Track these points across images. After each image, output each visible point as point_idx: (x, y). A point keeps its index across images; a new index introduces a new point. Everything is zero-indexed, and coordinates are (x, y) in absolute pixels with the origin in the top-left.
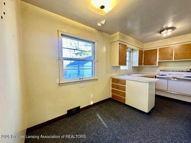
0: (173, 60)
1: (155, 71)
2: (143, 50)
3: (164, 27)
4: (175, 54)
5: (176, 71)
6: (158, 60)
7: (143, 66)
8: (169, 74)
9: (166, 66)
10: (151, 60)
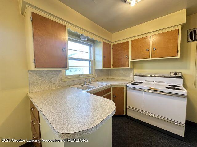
0: (151, 59)
2: (112, 44)
4: (153, 49)
5: (155, 76)
6: (130, 60)
7: (112, 68)
8: (146, 81)
9: (141, 68)
10: (122, 59)
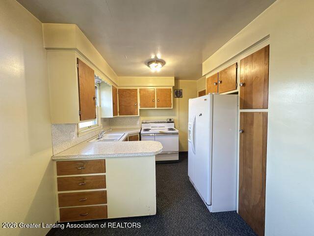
0: (156, 108)
1: (135, 124)
2: (118, 88)
3: (153, 57)
6: (139, 108)
7: (118, 116)
10: (130, 106)
